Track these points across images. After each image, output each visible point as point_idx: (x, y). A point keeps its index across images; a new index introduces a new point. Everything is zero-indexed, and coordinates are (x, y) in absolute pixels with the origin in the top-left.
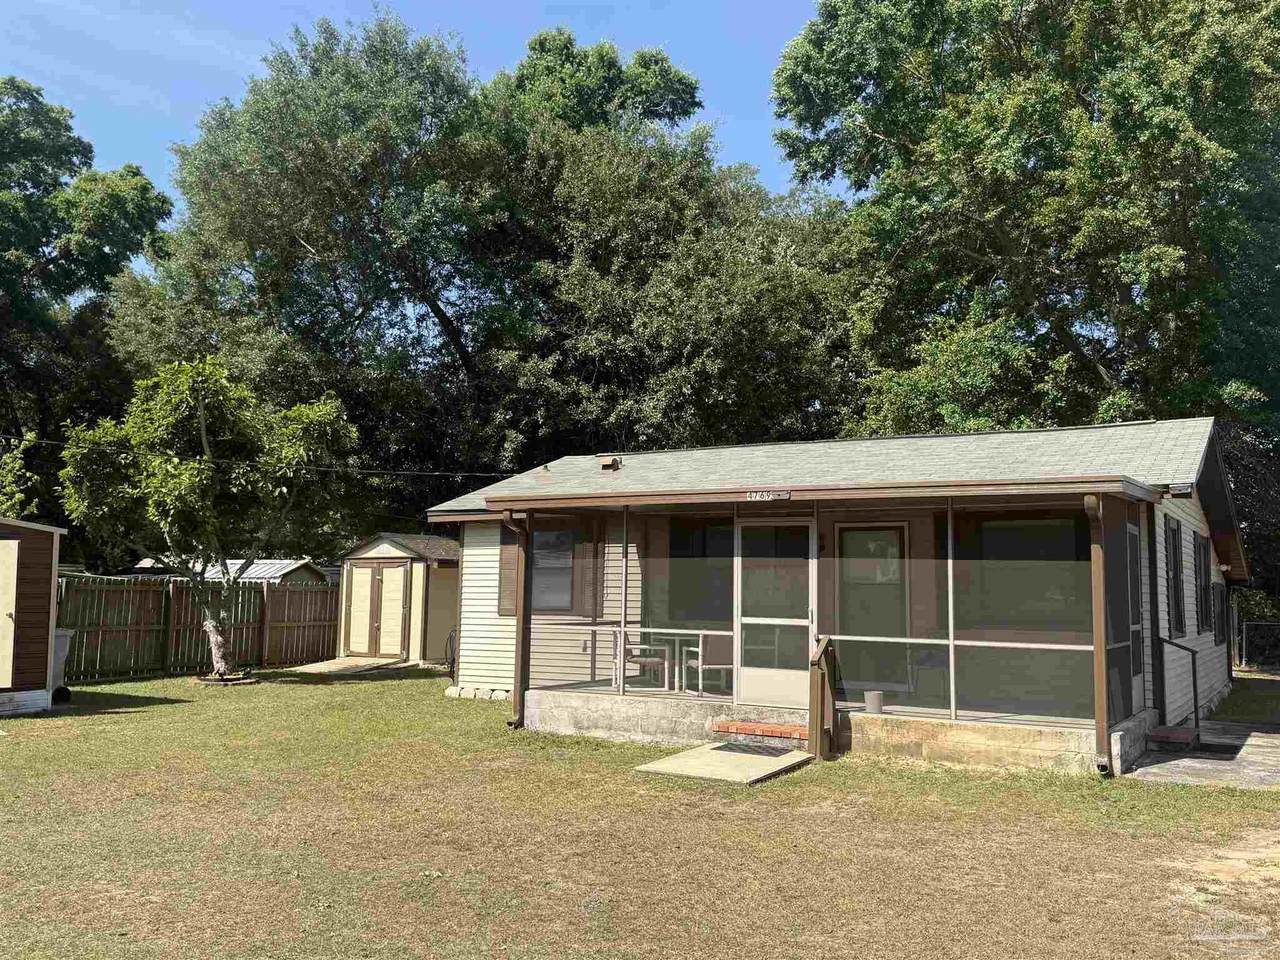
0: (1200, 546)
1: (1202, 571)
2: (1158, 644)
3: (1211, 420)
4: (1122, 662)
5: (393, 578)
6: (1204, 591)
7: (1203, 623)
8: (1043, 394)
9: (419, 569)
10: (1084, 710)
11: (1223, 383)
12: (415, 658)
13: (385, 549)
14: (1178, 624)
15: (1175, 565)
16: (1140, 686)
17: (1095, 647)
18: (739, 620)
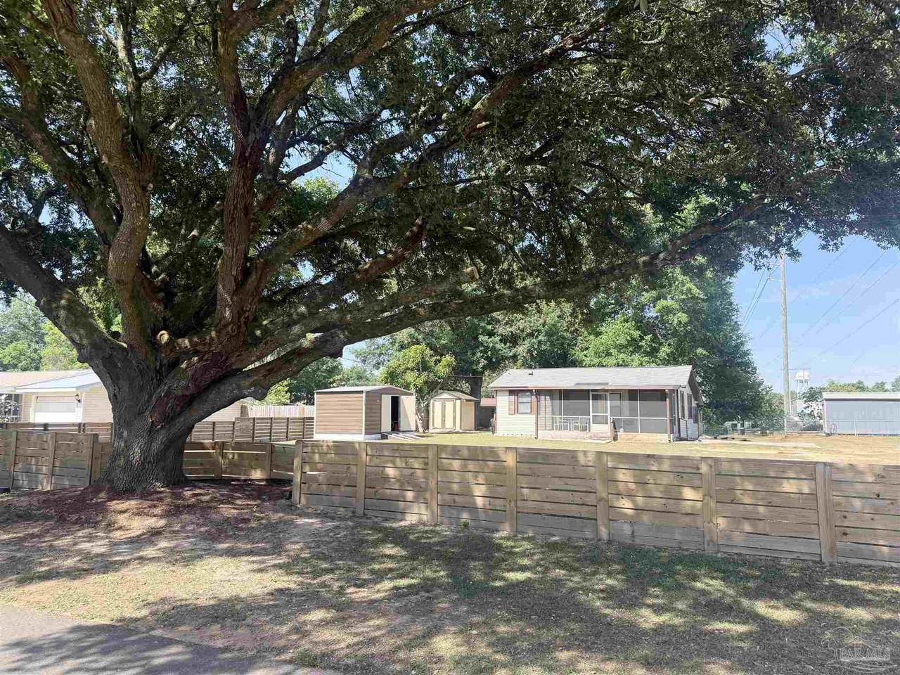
0: (689, 397)
1: (690, 403)
2: (679, 419)
3: (691, 366)
4: (672, 422)
5: (449, 405)
6: (690, 409)
7: (690, 416)
8: (642, 347)
9: (458, 402)
10: (666, 433)
11: (697, 348)
12: (458, 429)
13: (445, 395)
14: (683, 416)
15: (683, 401)
16: (676, 428)
17: (668, 419)
18: (591, 414)
